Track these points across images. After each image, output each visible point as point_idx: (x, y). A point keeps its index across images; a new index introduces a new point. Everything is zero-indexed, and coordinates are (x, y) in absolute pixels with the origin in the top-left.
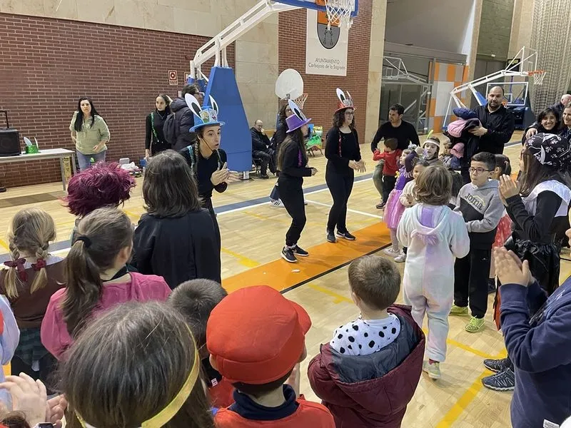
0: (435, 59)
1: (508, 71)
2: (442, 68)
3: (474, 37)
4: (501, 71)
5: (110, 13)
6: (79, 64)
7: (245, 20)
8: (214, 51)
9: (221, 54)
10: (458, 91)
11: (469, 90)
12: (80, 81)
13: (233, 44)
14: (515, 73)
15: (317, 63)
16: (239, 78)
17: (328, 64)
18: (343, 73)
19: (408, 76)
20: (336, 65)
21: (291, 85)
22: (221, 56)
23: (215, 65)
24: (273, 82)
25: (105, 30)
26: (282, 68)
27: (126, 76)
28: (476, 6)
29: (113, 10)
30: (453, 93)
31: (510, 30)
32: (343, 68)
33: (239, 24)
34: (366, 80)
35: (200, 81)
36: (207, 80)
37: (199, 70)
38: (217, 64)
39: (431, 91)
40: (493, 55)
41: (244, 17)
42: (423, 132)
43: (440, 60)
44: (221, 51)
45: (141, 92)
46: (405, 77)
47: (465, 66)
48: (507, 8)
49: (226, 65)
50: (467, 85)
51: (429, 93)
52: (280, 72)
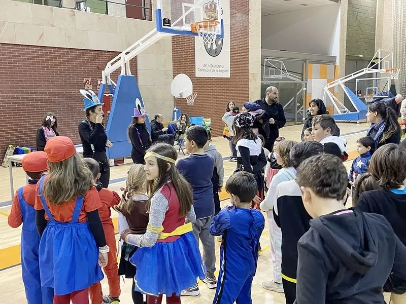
0: (308, 61)
1: (370, 69)
2: (314, 68)
3: (341, 42)
4: (364, 69)
5: (40, 37)
6: (16, 76)
7: (143, 42)
8: (121, 64)
9: (125, 66)
10: (329, 87)
11: (339, 85)
12: (16, 88)
13: (136, 58)
14: (375, 71)
15: (204, 68)
16: (141, 82)
17: (215, 69)
18: (227, 75)
19: (288, 75)
20: (221, 69)
21: (183, 86)
22: (126, 68)
23: (122, 74)
24: (168, 85)
25: (36, 50)
26: (176, 73)
27: (52, 83)
28: (341, 16)
29: (42, 36)
30: (326, 88)
31: (375, 34)
32: (227, 71)
33: (139, 45)
34: (248, 81)
35: (109, 85)
36: (116, 85)
37: (109, 77)
38: (123, 73)
39: (306, 87)
40: (360, 56)
41: (142, 39)
42: (302, 122)
43: (312, 62)
44: (125, 64)
45: (63, 95)
46: (285, 76)
47: (335, 66)
48: (371, 16)
49: (129, 74)
50: (337, 82)
51: (304, 89)
52: (174, 76)
